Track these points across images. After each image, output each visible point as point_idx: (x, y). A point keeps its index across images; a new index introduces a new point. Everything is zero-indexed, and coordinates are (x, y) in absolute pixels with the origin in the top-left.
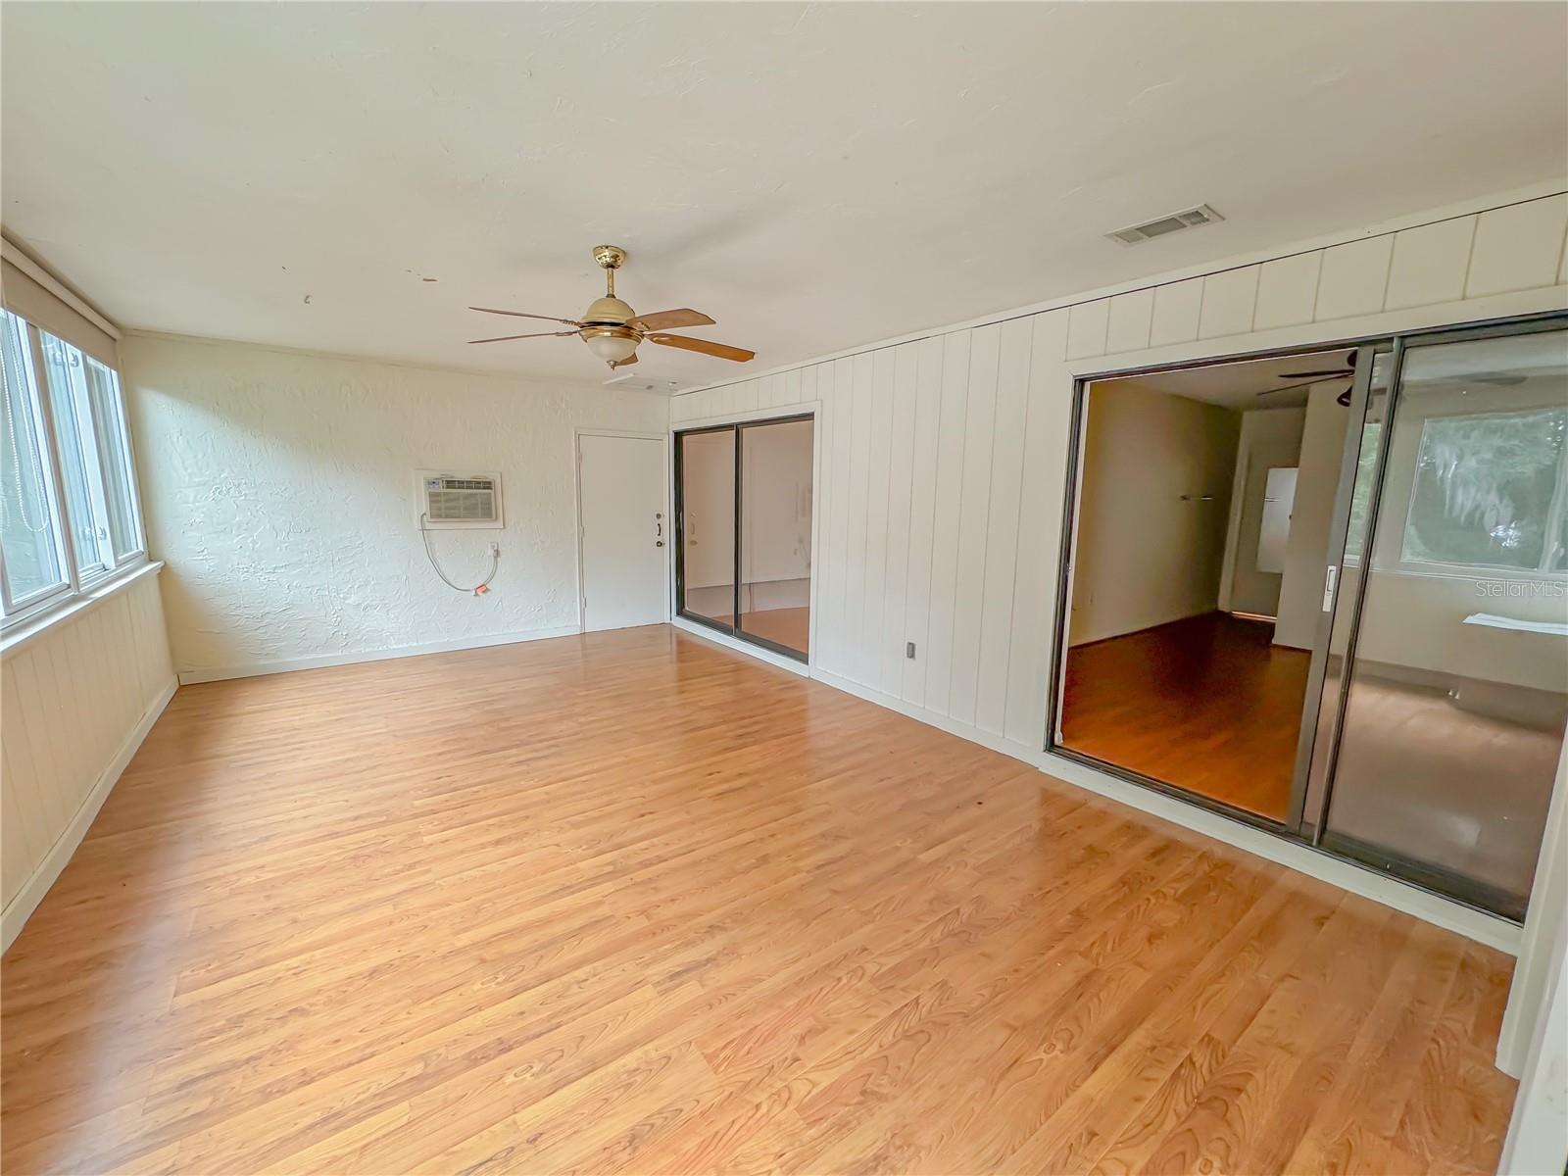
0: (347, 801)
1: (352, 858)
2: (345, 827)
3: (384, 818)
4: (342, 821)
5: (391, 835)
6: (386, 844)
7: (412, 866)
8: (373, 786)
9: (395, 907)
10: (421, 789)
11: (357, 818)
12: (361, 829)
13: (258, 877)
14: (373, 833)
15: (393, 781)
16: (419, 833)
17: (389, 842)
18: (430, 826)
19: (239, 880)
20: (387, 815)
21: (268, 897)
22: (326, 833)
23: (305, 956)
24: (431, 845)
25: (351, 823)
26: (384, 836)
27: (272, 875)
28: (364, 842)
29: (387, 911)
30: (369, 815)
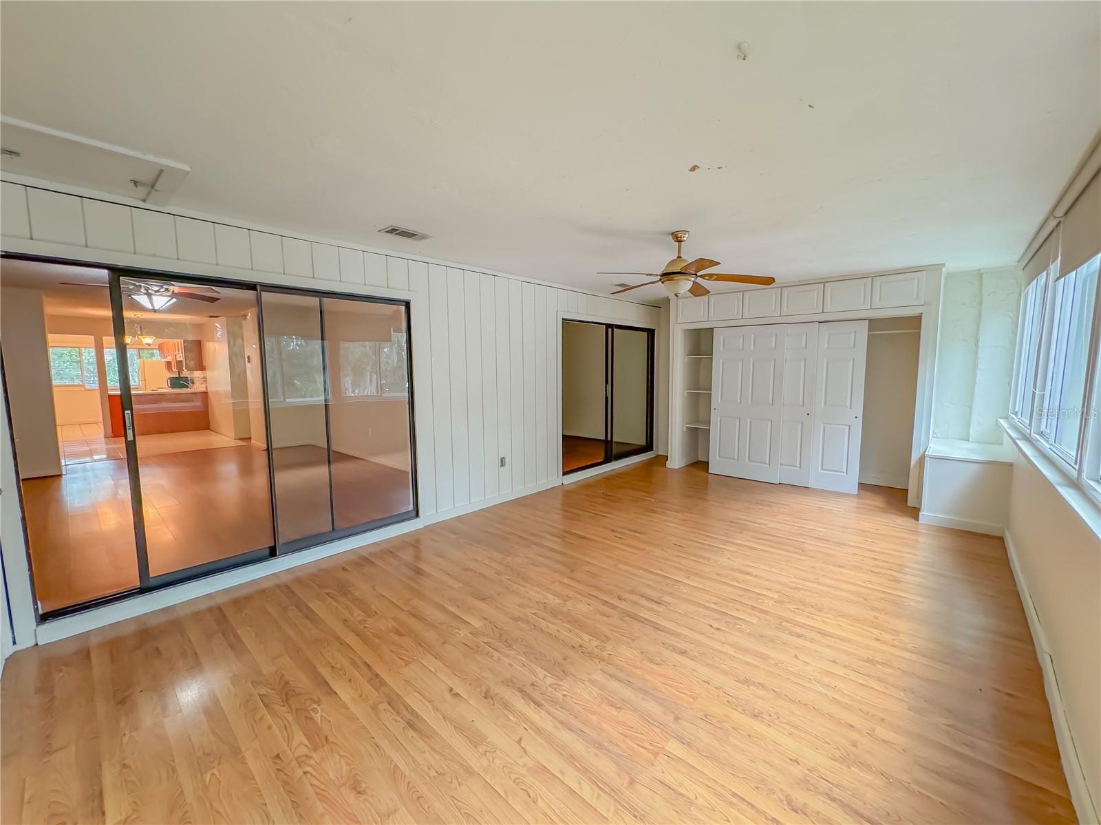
0: (796, 656)
1: (821, 611)
2: (813, 635)
3: (784, 624)
4: (811, 640)
5: (791, 611)
6: (799, 607)
7: (796, 588)
8: (765, 658)
9: (818, 579)
10: (739, 630)
11: (800, 636)
12: (803, 626)
13: (881, 634)
14: (799, 619)
15: (747, 651)
16: (775, 602)
17: (796, 607)
18: (765, 601)
19: (894, 640)
20: (780, 624)
21: (876, 618)
22: (827, 638)
23: (865, 585)
24: (777, 592)
25: (807, 635)
26: (794, 612)
27: (873, 630)
28: (808, 617)
29: (822, 580)
30: (791, 633)
